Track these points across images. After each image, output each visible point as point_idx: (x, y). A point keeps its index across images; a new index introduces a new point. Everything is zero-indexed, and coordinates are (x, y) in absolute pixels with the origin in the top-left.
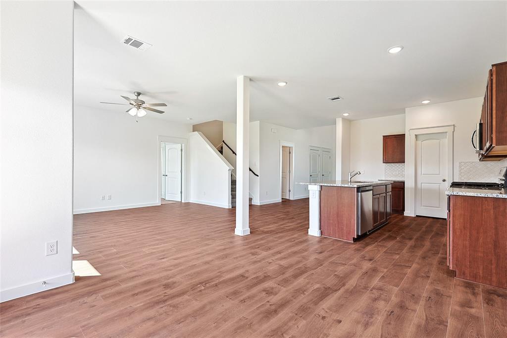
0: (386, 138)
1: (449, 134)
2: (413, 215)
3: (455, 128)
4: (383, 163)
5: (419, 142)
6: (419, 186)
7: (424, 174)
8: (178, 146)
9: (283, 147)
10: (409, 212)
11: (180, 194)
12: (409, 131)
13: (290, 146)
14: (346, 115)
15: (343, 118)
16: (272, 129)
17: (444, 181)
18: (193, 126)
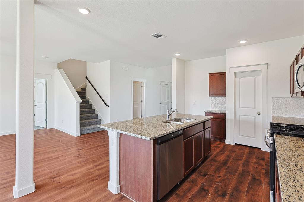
0: (211, 75)
1: (264, 72)
2: (233, 144)
3: (269, 66)
4: (210, 96)
5: (238, 79)
6: (238, 117)
7: (241, 107)
8: (44, 81)
9: (134, 82)
10: (230, 140)
11: (45, 122)
12: (229, 69)
13: (142, 81)
14: (177, 55)
15: (177, 59)
16: (123, 67)
17: (259, 114)
18: (58, 64)
